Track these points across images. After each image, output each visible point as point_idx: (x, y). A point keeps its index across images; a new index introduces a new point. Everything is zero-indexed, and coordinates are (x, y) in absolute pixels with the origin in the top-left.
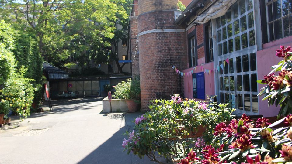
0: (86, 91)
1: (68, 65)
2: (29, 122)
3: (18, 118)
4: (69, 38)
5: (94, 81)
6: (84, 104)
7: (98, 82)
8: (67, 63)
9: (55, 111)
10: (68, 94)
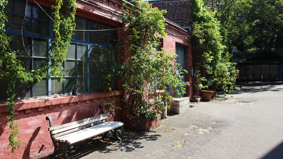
0: (263, 75)
1: (251, 50)
2: (231, 97)
3: (223, 94)
4: (251, 25)
5: (273, 65)
6: (268, 87)
7: (276, 66)
8: (251, 48)
9: (246, 91)
10: (247, 77)
